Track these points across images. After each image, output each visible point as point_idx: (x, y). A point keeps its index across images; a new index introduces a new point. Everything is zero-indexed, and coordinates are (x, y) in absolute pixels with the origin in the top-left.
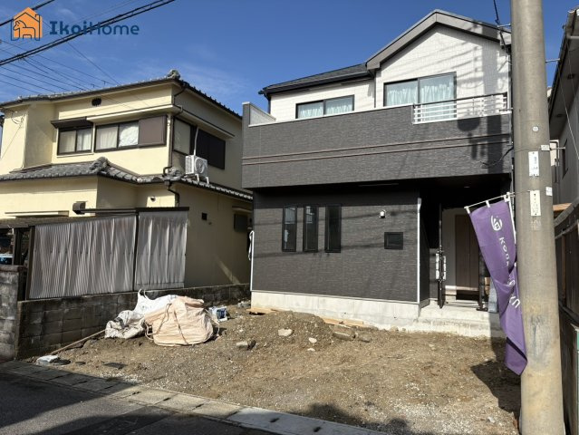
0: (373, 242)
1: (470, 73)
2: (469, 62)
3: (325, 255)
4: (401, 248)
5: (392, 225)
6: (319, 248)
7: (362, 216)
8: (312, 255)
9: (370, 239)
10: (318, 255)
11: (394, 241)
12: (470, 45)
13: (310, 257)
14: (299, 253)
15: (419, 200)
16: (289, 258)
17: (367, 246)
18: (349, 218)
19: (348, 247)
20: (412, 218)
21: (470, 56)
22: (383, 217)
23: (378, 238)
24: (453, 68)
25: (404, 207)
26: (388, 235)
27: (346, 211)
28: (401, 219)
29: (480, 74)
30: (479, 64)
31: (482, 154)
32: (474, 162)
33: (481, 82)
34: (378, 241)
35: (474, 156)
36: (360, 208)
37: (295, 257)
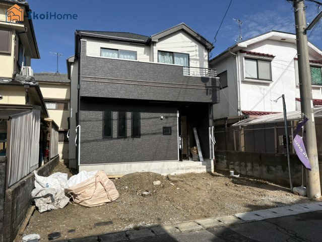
0: (157, 131)
1: (194, 56)
2: (194, 51)
3: (131, 139)
4: (171, 134)
5: (166, 123)
6: (128, 135)
7: (152, 118)
8: (123, 139)
9: (156, 130)
10: (126, 140)
11: (167, 131)
12: (194, 44)
13: (122, 141)
14: (115, 139)
15: (178, 111)
16: (108, 142)
17: (154, 134)
18: (144, 119)
19: (144, 134)
20: (174, 120)
21: (194, 49)
22: (162, 119)
23: (159, 130)
24: (188, 52)
25: (171, 115)
26: (164, 128)
27: (143, 115)
28: (170, 120)
29: (198, 58)
30: (197, 53)
31: (210, 93)
32: (207, 97)
33: (198, 62)
34: (160, 131)
35: (207, 94)
36: (150, 114)
37: (112, 141)
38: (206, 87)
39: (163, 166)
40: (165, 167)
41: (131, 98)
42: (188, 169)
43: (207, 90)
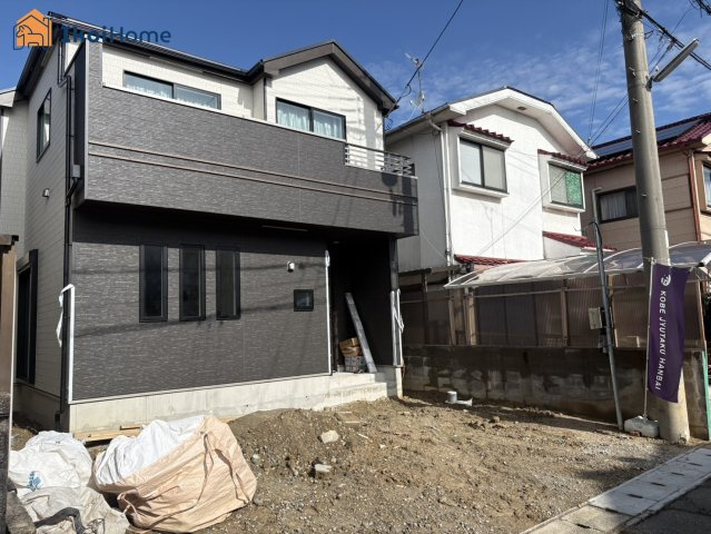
0: (281, 302)
1: (355, 122)
2: (354, 111)
3: (216, 323)
4: (311, 308)
5: (301, 281)
6: (208, 313)
7: (267, 268)
8: (195, 324)
9: (276, 299)
10: (205, 324)
11: (303, 301)
12: (354, 94)
13: (192, 328)
14: (173, 323)
15: (327, 252)
16: (154, 333)
17: (274, 308)
18: (249, 269)
19: (249, 310)
20: (320, 272)
21: (353, 105)
22: (290, 271)
23: (286, 297)
24: (342, 110)
25: (312, 260)
26: (298, 294)
27: (246, 258)
28: (310, 273)
29: (363, 128)
30: (362, 117)
31: (400, 212)
32: (395, 220)
33: (364, 137)
34: (287, 301)
35: (394, 214)
36: (263, 256)
37: (165, 330)
38: (392, 196)
39: (295, 389)
40: (300, 393)
41: (224, 212)
42: (349, 393)
43: (394, 203)
